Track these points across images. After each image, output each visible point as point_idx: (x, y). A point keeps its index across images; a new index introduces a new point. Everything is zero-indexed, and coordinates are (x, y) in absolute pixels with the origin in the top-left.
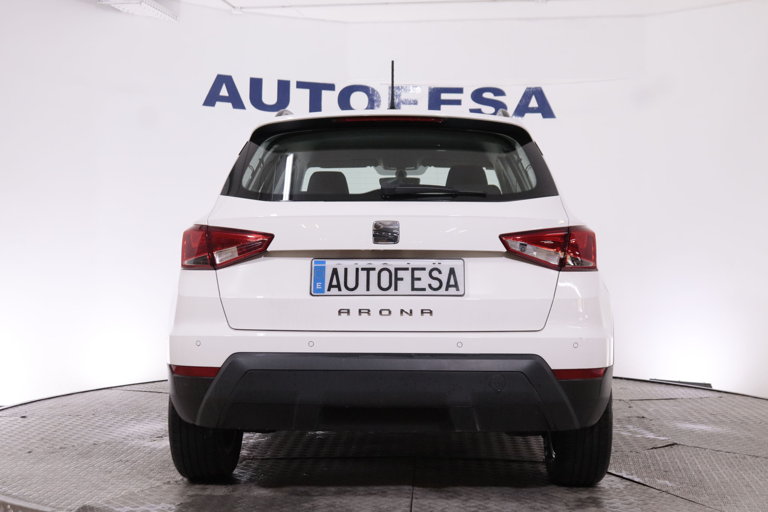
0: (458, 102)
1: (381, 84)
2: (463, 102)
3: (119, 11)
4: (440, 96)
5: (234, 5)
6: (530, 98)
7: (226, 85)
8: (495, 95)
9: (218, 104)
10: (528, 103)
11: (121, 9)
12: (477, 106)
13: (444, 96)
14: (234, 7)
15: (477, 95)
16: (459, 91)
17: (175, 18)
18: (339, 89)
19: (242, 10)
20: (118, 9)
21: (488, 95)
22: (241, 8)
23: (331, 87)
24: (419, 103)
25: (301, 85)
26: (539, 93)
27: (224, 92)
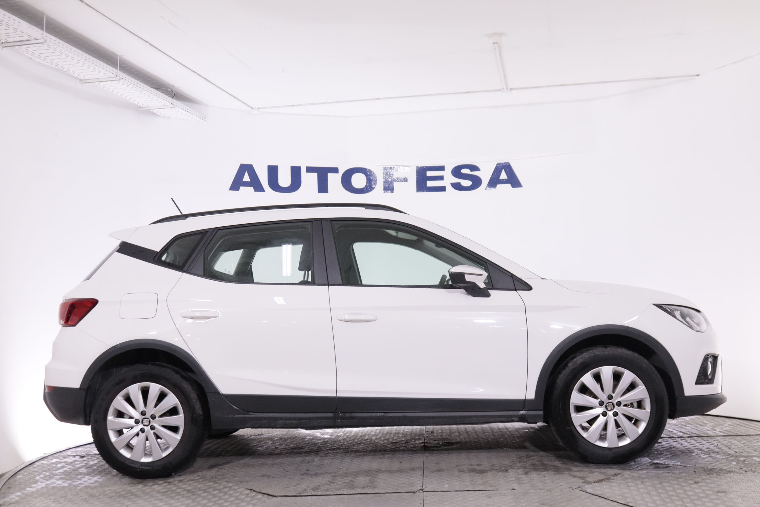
0: (441, 178)
1: (376, 166)
2: (445, 178)
3: (157, 115)
4: (426, 174)
5: (252, 107)
6: (501, 172)
7: (247, 172)
8: (471, 171)
9: (242, 188)
10: (499, 176)
11: (159, 114)
12: (456, 180)
13: (429, 174)
14: (252, 108)
15: (457, 172)
16: (442, 168)
17: (204, 118)
18: (341, 171)
19: (259, 110)
20: (156, 113)
21: (465, 171)
22: (258, 108)
23: (335, 170)
24: (408, 180)
25: (310, 170)
26: (507, 167)
27: (246, 178)
